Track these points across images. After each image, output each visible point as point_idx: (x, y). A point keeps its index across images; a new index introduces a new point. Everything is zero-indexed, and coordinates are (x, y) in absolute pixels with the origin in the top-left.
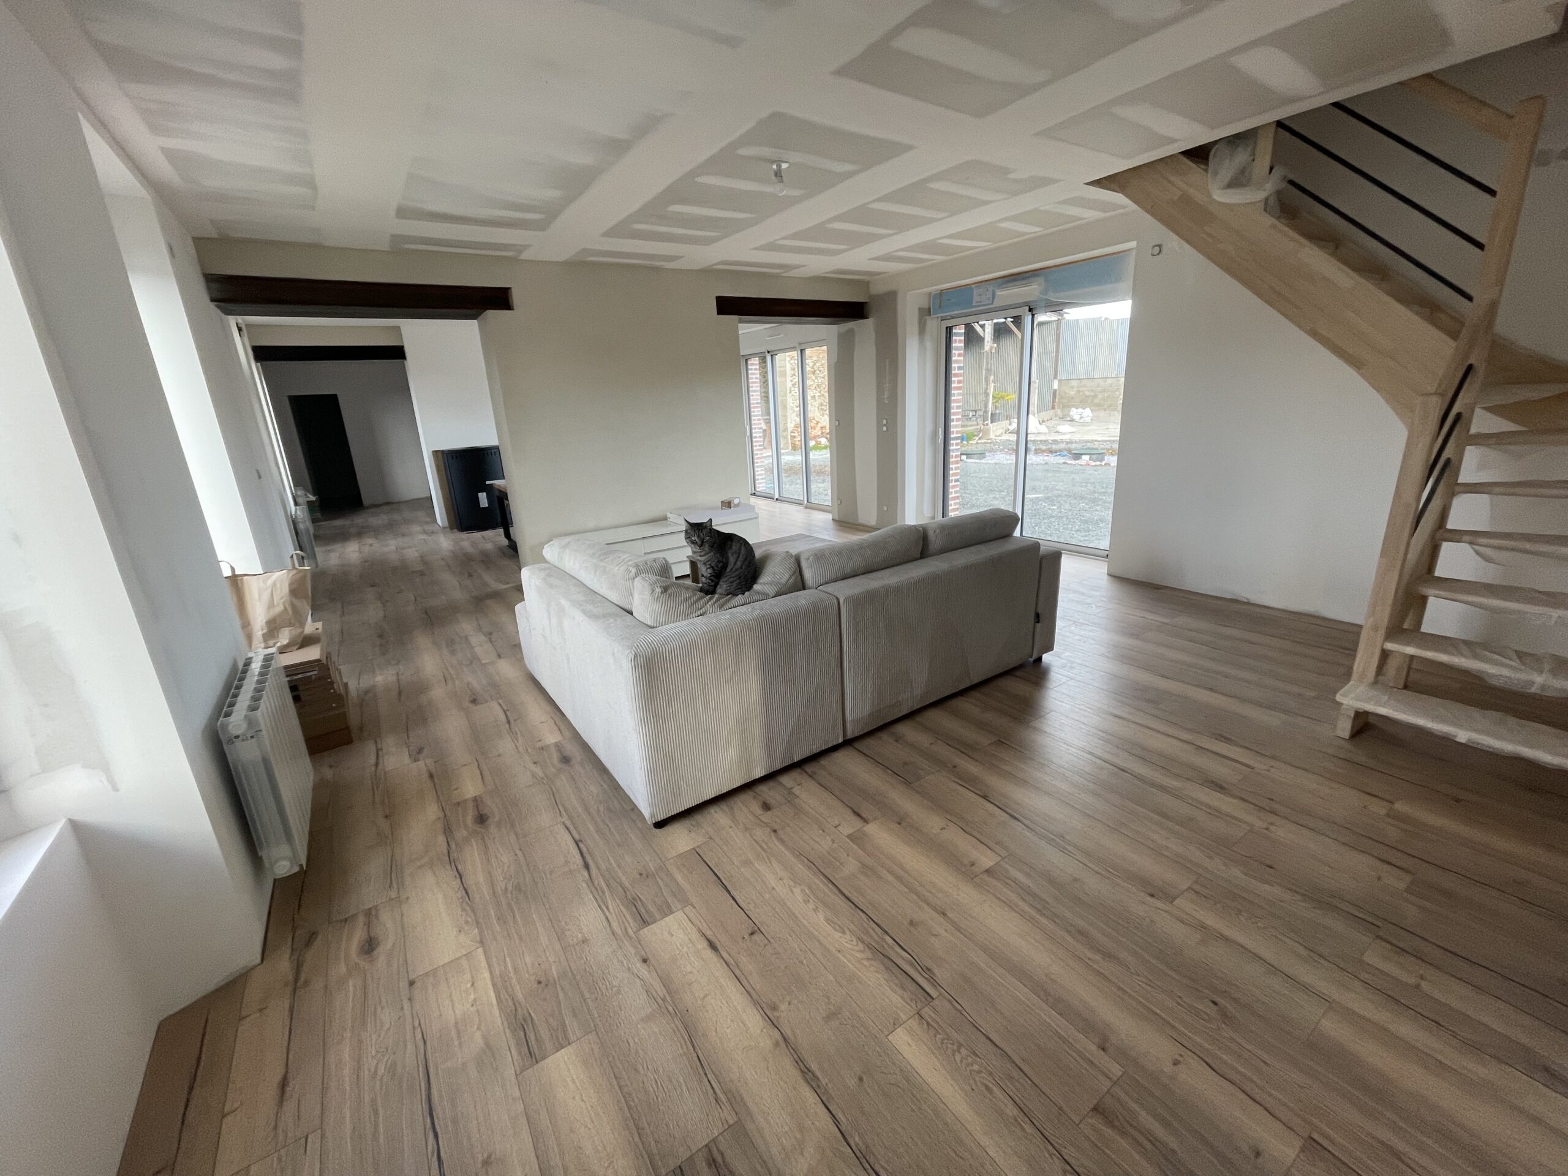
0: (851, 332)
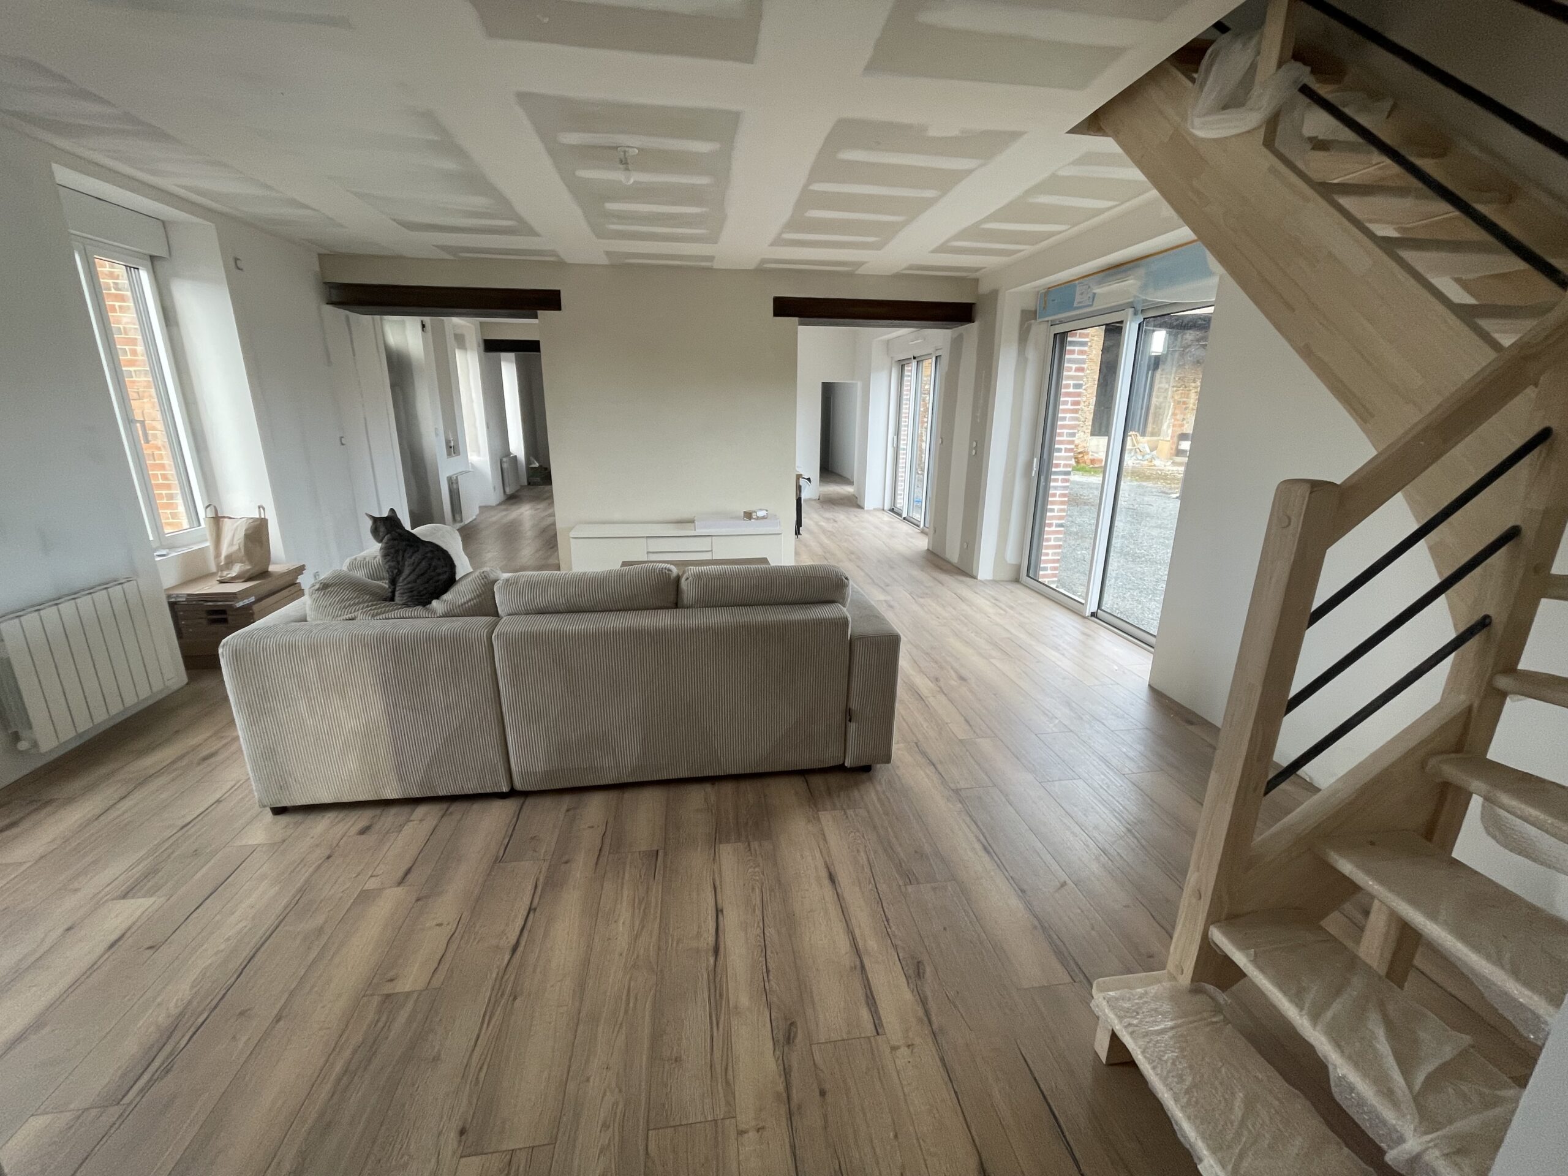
0: (961, 336)
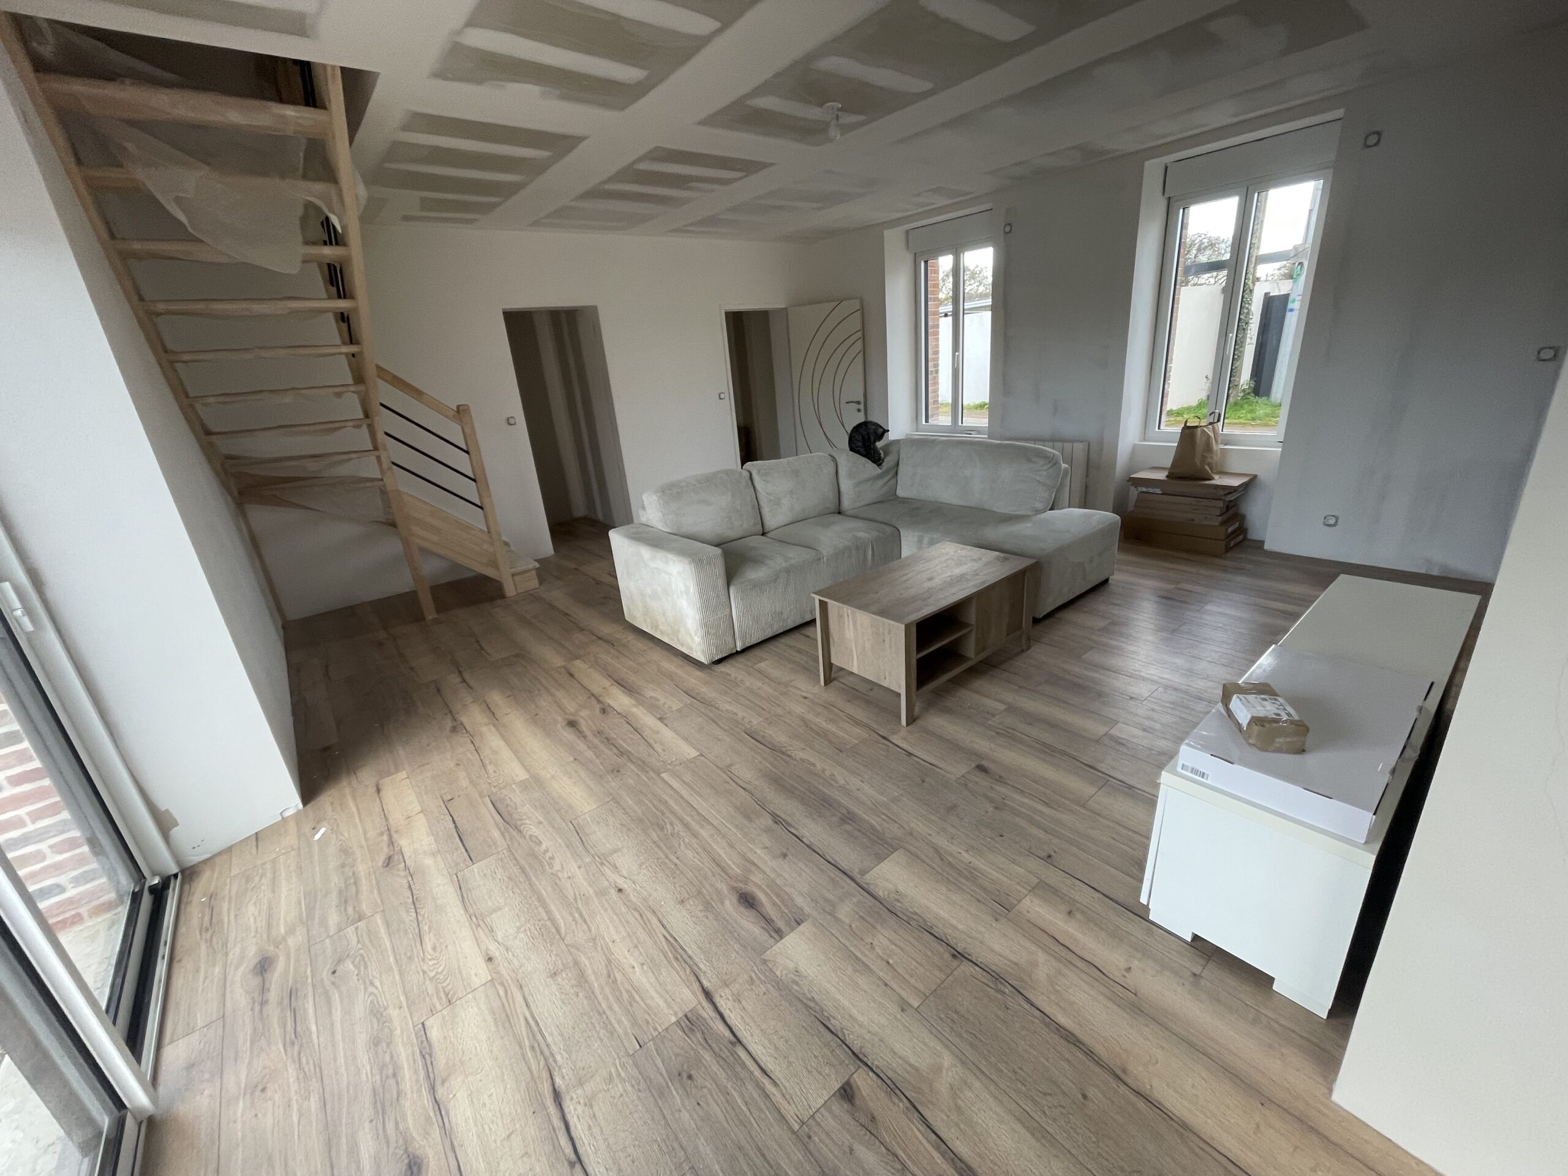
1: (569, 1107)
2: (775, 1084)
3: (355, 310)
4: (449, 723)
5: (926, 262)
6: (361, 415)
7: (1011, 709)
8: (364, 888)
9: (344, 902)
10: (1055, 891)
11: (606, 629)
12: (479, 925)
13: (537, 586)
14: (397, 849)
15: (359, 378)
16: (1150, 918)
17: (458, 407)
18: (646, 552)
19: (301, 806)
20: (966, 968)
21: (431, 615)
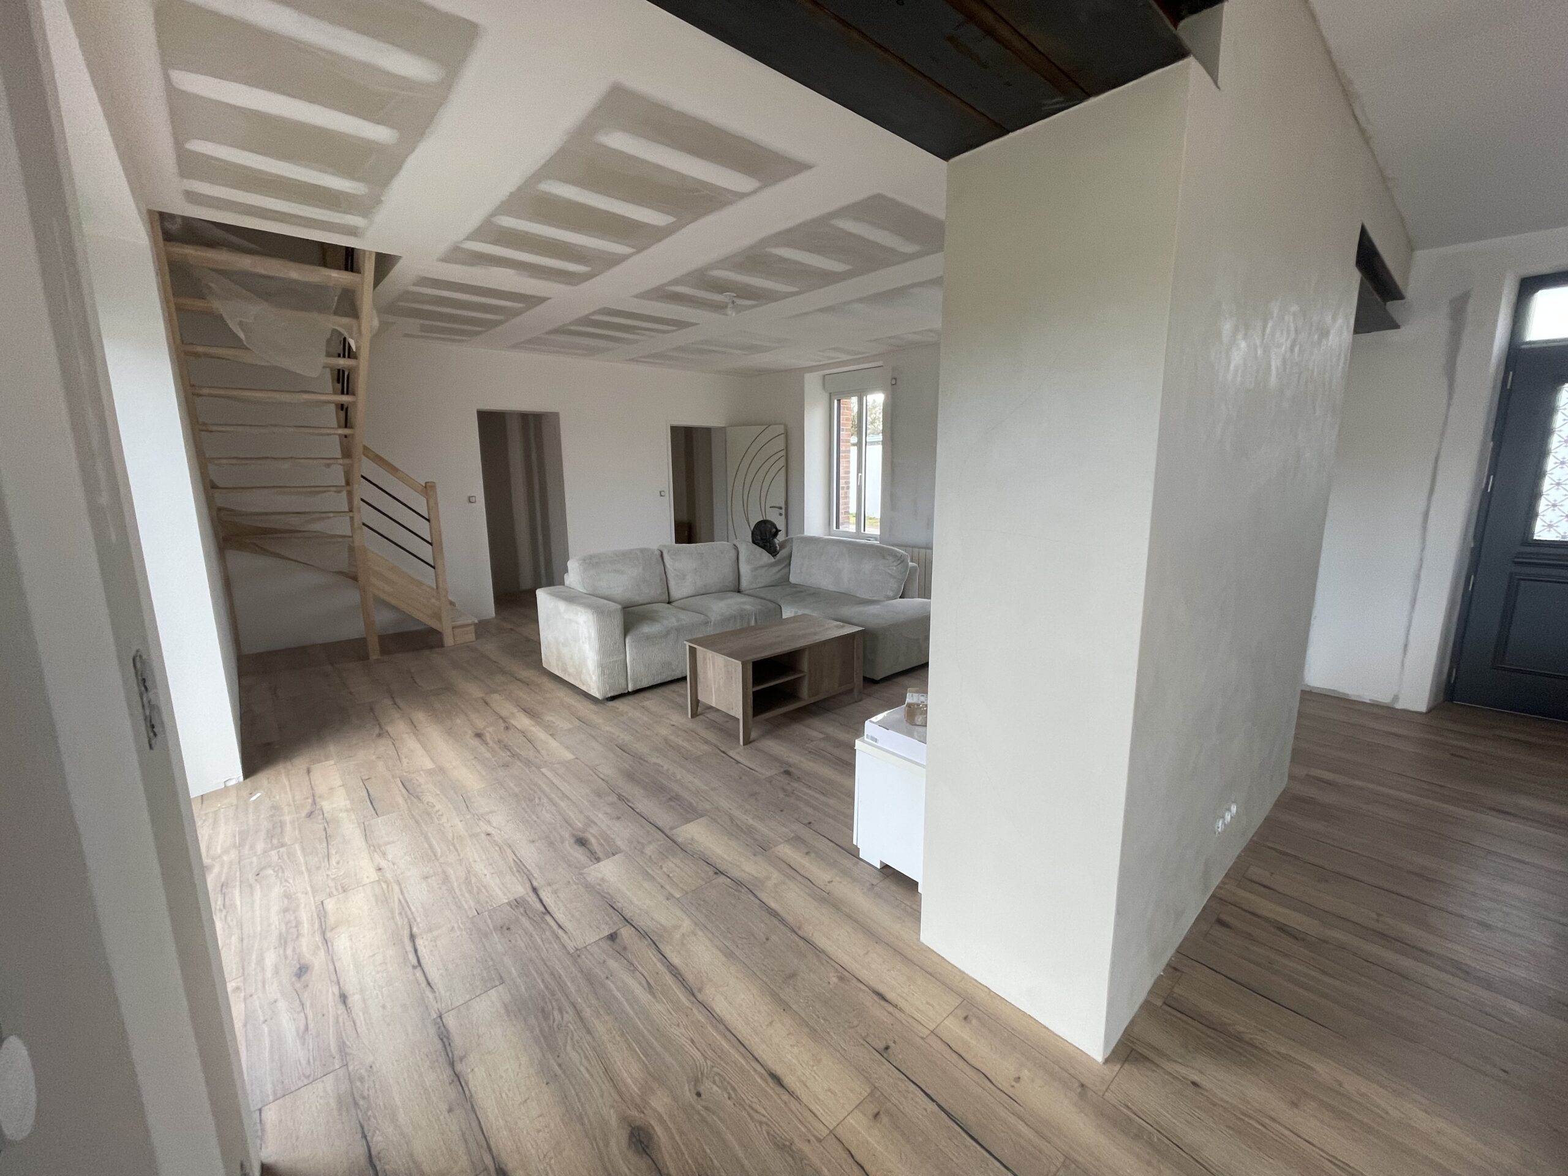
1: (420, 942)
2: (565, 932)
3: (354, 403)
4: (377, 731)
5: (839, 401)
6: (343, 483)
7: (828, 738)
8: (288, 829)
9: (270, 835)
10: (803, 842)
11: (526, 674)
12: (376, 851)
13: (474, 639)
14: (318, 807)
15: (347, 453)
16: (861, 857)
17: (426, 483)
18: (562, 606)
19: (242, 778)
20: (721, 879)
21: (374, 656)
